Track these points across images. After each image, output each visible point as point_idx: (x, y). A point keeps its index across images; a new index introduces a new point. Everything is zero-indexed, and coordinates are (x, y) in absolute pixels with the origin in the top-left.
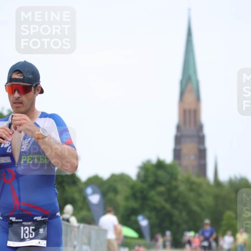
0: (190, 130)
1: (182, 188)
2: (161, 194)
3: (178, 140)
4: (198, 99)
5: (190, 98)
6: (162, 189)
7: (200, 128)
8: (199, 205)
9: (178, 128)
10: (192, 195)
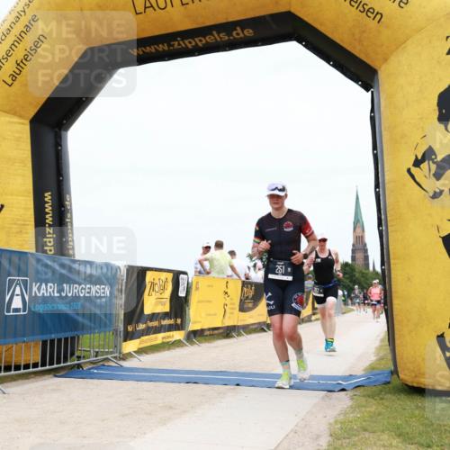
0: (360, 246)
1: (357, 275)
2: (347, 278)
3: (353, 251)
4: (363, 231)
5: (359, 230)
6: (347, 276)
7: (365, 245)
8: (366, 283)
9: (353, 245)
10: (362, 279)
